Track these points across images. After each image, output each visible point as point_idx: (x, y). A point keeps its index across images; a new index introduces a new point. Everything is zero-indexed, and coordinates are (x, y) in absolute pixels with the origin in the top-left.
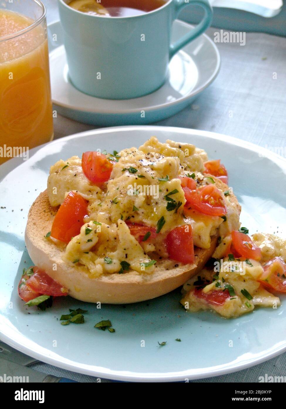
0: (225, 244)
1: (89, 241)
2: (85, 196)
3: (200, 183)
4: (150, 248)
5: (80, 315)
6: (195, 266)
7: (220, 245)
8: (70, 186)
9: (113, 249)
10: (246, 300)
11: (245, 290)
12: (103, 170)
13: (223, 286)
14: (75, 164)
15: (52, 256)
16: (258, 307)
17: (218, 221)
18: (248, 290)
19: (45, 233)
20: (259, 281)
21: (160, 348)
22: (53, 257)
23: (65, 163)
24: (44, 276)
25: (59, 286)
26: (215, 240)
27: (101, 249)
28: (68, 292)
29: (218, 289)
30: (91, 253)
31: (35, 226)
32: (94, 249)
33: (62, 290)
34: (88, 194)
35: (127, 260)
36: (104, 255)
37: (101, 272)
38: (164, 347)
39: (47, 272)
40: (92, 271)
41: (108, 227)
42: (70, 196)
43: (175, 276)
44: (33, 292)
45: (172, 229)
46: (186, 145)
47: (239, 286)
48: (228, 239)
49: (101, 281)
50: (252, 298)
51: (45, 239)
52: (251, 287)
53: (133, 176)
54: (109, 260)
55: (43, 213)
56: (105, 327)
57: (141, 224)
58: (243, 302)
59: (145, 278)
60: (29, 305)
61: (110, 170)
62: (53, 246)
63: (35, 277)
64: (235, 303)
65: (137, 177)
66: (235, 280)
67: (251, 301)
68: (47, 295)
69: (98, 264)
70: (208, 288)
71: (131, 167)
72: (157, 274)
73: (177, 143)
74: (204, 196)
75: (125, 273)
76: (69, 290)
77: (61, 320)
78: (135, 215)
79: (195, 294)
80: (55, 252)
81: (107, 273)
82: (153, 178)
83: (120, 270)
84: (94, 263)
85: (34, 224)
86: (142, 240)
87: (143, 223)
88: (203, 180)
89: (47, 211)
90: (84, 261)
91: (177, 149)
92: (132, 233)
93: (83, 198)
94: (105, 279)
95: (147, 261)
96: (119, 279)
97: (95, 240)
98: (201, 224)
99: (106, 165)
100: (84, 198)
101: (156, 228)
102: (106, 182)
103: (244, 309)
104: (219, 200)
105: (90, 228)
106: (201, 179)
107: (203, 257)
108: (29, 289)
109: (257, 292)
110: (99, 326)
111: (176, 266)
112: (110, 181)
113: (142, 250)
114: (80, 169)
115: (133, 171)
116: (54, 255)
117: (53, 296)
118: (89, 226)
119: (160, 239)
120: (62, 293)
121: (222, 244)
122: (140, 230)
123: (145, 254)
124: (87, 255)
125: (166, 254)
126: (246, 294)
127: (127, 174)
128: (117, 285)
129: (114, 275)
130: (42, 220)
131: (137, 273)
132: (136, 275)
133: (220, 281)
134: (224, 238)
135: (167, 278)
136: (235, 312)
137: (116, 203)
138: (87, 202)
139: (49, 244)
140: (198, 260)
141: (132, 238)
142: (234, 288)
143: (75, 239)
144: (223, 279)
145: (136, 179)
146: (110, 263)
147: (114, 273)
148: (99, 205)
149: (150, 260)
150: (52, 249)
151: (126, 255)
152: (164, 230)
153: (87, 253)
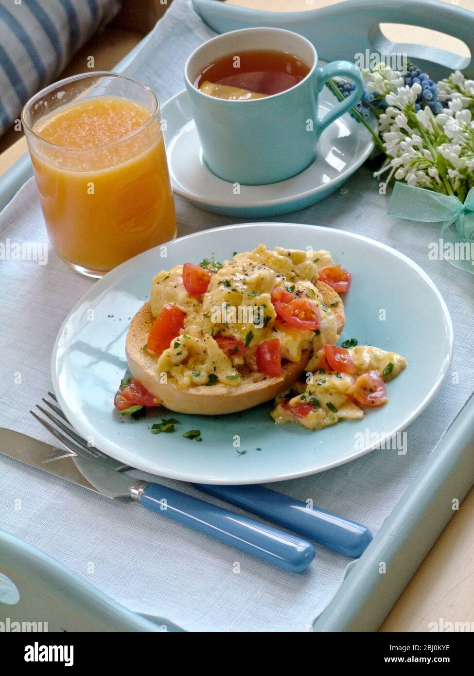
0: (317, 357)
1: (179, 354)
2: (183, 308)
3: (300, 294)
4: (238, 361)
5: (170, 425)
6: (281, 379)
7: (312, 358)
8: (171, 297)
9: (203, 362)
10: (331, 413)
11: (330, 403)
12: (201, 282)
13: (309, 399)
14: (176, 275)
15: (146, 367)
16: (341, 420)
17: (309, 335)
18: (333, 404)
19: (142, 345)
20: (346, 395)
21: (239, 455)
22: (147, 369)
23: (167, 273)
24: (139, 387)
25: (152, 397)
26: (308, 354)
27: (191, 362)
28: (160, 402)
29: (303, 401)
30: (181, 366)
31: (134, 338)
32: (185, 362)
33: (155, 400)
34: (185, 307)
35: (215, 373)
36: (194, 367)
37: (189, 384)
38: (243, 455)
39: (143, 383)
40: (180, 383)
41: (198, 341)
42: (167, 309)
43: (259, 389)
44: (127, 402)
45: (261, 342)
46: (297, 252)
47: (325, 399)
48: (321, 352)
49: (188, 392)
50: (337, 411)
51: (142, 351)
52: (336, 400)
53: (227, 290)
54: (197, 372)
55: (145, 324)
56: (193, 436)
57: (231, 338)
58: (327, 414)
59: (230, 390)
60: (123, 414)
61: (208, 282)
62: (148, 358)
63: (131, 388)
64: (318, 416)
65: (230, 291)
66: (321, 393)
67: (335, 414)
68: (141, 405)
69: (186, 377)
70: (293, 401)
71: (226, 280)
72: (242, 386)
73: (286, 250)
74: (294, 311)
75: (212, 385)
76: (162, 401)
77: (152, 428)
78: (226, 329)
79: (282, 406)
80: (150, 363)
81: (194, 385)
82: (242, 293)
83: (207, 382)
84: (183, 376)
85: (134, 335)
86: (231, 354)
87: (233, 336)
88: (303, 292)
89: (148, 322)
90: (174, 373)
91: (286, 257)
92: (221, 347)
93: (180, 310)
94: (192, 391)
95: (234, 374)
96: (205, 391)
97: (185, 354)
98: (290, 338)
99: (203, 277)
100: (182, 310)
101: (245, 342)
102: (203, 295)
103: (327, 421)
104: (310, 314)
105: (179, 342)
106: (301, 290)
107: (292, 370)
108: (123, 398)
109: (343, 406)
110: (187, 435)
111: (265, 379)
112: (207, 294)
113: (231, 363)
114: (181, 280)
115: (228, 284)
116: (149, 367)
117: (147, 407)
118: (178, 340)
119: (249, 353)
120: (155, 404)
121: (314, 358)
122: (229, 344)
123: (233, 367)
124: (177, 367)
125: (255, 367)
126: (331, 407)
127: (222, 287)
128: (203, 396)
129: (201, 387)
130: (142, 331)
131: (223, 385)
132: (223, 387)
133: (306, 394)
134: (317, 351)
135: (251, 390)
136: (318, 424)
137: (208, 317)
138: (184, 315)
139: (144, 356)
140: (287, 373)
141: (221, 351)
142: (320, 402)
143: (165, 352)
144: (309, 392)
145: (229, 293)
146: (198, 375)
147: (202, 385)
148: (194, 318)
149: (237, 373)
150: (148, 361)
151: (215, 368)
152: (252, 344)
153: (178, 365)
